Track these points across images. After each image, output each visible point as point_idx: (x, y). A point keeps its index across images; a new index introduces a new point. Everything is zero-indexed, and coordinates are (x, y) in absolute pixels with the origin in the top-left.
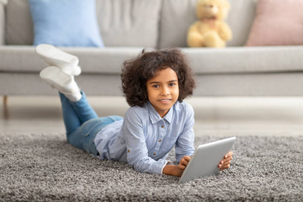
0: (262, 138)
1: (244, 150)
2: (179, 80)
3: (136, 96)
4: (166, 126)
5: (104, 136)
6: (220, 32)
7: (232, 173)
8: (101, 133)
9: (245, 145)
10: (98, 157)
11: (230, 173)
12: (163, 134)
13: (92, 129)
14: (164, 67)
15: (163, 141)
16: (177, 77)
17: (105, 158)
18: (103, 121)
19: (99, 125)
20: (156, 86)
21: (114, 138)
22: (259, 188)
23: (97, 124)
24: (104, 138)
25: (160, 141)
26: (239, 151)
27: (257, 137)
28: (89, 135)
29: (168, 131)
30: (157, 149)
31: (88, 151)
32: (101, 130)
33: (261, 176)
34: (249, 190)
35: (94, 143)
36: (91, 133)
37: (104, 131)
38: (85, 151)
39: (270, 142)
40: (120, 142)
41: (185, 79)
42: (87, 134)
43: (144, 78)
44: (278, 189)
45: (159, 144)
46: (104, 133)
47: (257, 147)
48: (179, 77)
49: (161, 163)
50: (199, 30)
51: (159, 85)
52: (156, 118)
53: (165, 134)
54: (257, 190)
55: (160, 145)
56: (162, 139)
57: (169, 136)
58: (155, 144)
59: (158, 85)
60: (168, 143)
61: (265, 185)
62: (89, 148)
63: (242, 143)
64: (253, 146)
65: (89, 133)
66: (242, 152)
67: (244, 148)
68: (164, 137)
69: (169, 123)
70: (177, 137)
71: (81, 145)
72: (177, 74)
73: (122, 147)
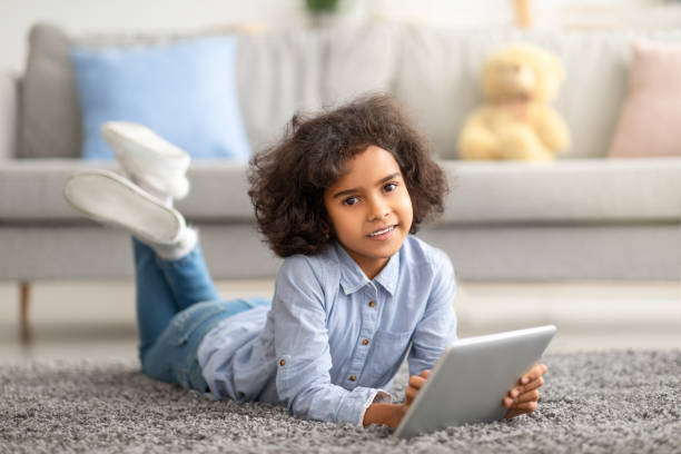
0: (645, 353)
1: (592, 376)
2: (404, 171)
3: (299, 235)
4: (380, 302)
5: (223, 341)
6: (541, 131)
7: (553, 415)
8: (216, 333)
9: (597, 368)
10: (208, 395)
11: (547, 416)
12: (373, 324)
13: (195, 325)
14: (359, 147)
15: (374, 343)
16: (396, 164)
17: (224, 396)
18: (222, 308)
19: (213, 316)
20: (349, 202)
21: (250, 343)
22: (620, 441)
23: (209, 314)
24: (222, 347)
25: (366, 343)
26: (578, 379)
27: (630, 353)
28: (185, 342)
29: (385, 316)
30: (358, 364)
31: (185, 384)
32: (216, 326)
33: (630, 419)
34: (591, 445)
35: (197, 362)
36: (190, 336)
37: (224, 328)
38: (178, 387)
39: (665, 361)
40: (264, 353)
41: (417, 166)
42: (181, 341)
43: (315, 187)
44: (671, 441)
45: (363, 350)
46: (222, 334)
47: (629, 369)
48: (403, 165)
49: (360, 396)
50: (489, 125)
51: (357, 197)
52: (356, 278)
53: (379, 325)
54: (615, 443)
55: (366, 353)
56: (371, 337)
57: (389, 328)
58: (354, 351)
59: (355, 197)
60: (385, 347)
61: (638, 434)
62: (188, 376)
63: (589, 363)
64: (618, 367)
65: (186, 337)
66: (588, 378)
67: (594, 372)
68: (377, 332)
69: (388, 295)
70: (410, 333)
71: (170, 371)
72: (395, 157)
73: (266, 365)
